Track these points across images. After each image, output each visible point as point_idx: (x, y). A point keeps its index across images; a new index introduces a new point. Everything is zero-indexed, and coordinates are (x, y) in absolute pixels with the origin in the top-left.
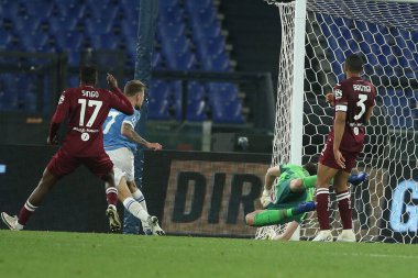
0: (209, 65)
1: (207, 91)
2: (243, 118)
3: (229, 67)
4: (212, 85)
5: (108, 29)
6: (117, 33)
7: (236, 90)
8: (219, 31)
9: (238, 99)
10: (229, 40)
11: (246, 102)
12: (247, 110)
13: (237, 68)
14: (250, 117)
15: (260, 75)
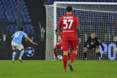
0: (25, 21)
1: (25, 27)
2: (34, 32)
3: (30, 21)
4: (26, 25)
5: (2, 14)
6: (4, 14)
7: (32, 26)
8: (27, 13)
9: (32, 28)
10: (29, 15)
11: (34, 29)
12: (34, 31)
13: (32, 21)
14: (35, 32)
15: (37, 23)
